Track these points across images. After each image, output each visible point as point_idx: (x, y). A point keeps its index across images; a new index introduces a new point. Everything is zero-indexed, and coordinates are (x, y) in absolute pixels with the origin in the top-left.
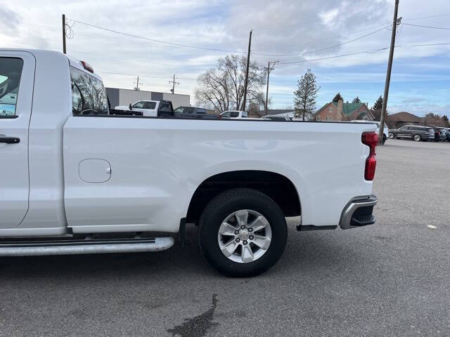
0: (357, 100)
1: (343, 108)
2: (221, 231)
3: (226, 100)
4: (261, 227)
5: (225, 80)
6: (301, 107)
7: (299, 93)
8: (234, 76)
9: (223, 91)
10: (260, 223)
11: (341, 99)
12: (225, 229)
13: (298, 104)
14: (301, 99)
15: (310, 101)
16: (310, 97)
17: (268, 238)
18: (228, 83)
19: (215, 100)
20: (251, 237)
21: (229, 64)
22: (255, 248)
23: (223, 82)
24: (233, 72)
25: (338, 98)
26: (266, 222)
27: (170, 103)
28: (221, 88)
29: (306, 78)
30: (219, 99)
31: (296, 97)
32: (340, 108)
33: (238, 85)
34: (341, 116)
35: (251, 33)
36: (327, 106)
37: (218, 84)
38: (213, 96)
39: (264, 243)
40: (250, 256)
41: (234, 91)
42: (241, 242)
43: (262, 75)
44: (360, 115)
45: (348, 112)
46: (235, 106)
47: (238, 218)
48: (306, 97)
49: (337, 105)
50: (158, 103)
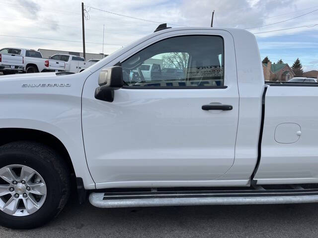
0: (281, 62)
1: (271, 68)
3: (184, 63)
11: (269, 61)
19: (176, 63)
25: (266, 61)
27: (159, 66)
30: (179, 61)
32: (269, 68)
34: (269, 74)
35: (213, 13)
38: (175, 60)
44: (284, 73)
45: (275, 70)
49: (266, 66)
50: (151, 65)
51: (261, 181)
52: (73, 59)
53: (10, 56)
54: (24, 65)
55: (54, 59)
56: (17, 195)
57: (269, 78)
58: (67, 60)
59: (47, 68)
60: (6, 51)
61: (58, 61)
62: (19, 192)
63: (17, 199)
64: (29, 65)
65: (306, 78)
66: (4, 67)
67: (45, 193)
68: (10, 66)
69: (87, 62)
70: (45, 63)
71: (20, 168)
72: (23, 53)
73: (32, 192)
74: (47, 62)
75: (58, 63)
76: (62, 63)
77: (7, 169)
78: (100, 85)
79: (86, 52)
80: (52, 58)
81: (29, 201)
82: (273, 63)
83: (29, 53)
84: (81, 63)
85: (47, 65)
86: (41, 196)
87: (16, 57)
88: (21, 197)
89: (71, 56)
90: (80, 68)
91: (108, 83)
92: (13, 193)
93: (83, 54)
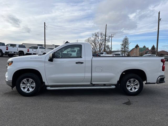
0: (145, 47)
2: (127, 84)
3: (95, 48)
4: (137, 83)
5: (95, 41)
6: (124, 50)
7: (122, 45)
8: (98, 39)
9: (94, 45)
10: (136, 82)
11: (138, 46)
12: (128, 83)
13: (122, 48)
14: (123, 47)
15: (127, 47)
16: (127, 46)
17: (139, 86)
18: (96, 42)
20: (134, 86)
21: (96, 35)
22: (135, 88)
23: (94, 42)
24: (97, 38)
25: (137, 46)
26: (138, 82)
28: (93, 44)
29: (125, 39)
30: (93, 47)
31: (121, 46)
32: (138, 50)
33: (99, 42)
35: (106, 25)
36: (133, 49)
37: (92, 42)
39: (138, 87)
40: (134, 90)
41: (98, 45)
42: (132, 87)
43: (108, 39)
44: (146, 52)
45: (141, 51)
46: (99, 50)
47: (131, 81)
48: (125, 46)
49: (137, 49)
50: (77, 50)
51: (93, 83)
52: (40, 48)
53: (12, 47)
54: (18, 52)
55: (31, 48)
56: (27, 87)
57: (139, 55)
58: (37, 49)
59: (28, 53)
60: (9, 45)
61: (33, 49)
62: (28, 86)
63: (27, 88)
64: (20, 51)
65: (151, 55)
66: (9, 53)
67: (35, 86)
68: (12, 52)
69: (46, 49)
70: (27, 50)
71: (29, 79)
72: (17, 46)
73: (31, 86)
74: (28, 50)
75: (33, 50)
76: (35, 50)
77: (25, 79)
78: (50, 58)
79: (46, 44)
80: (30, 48)
81: (31, 88)
82: (140, 48)
83: (20, 46)
84: (43, 50)
85: (28, 51)
86: (34, 87)
87: (15, 48)
88: (28, 87)
89: (39, 47)
90: (43, 52)
91: (51, 57)
92: (26, 86)
93: (44, 45)
